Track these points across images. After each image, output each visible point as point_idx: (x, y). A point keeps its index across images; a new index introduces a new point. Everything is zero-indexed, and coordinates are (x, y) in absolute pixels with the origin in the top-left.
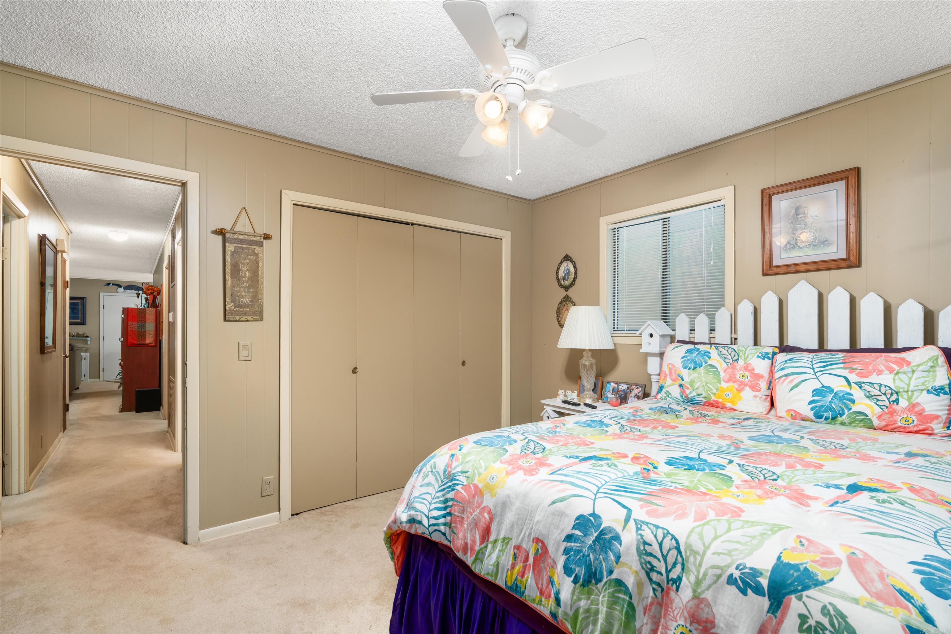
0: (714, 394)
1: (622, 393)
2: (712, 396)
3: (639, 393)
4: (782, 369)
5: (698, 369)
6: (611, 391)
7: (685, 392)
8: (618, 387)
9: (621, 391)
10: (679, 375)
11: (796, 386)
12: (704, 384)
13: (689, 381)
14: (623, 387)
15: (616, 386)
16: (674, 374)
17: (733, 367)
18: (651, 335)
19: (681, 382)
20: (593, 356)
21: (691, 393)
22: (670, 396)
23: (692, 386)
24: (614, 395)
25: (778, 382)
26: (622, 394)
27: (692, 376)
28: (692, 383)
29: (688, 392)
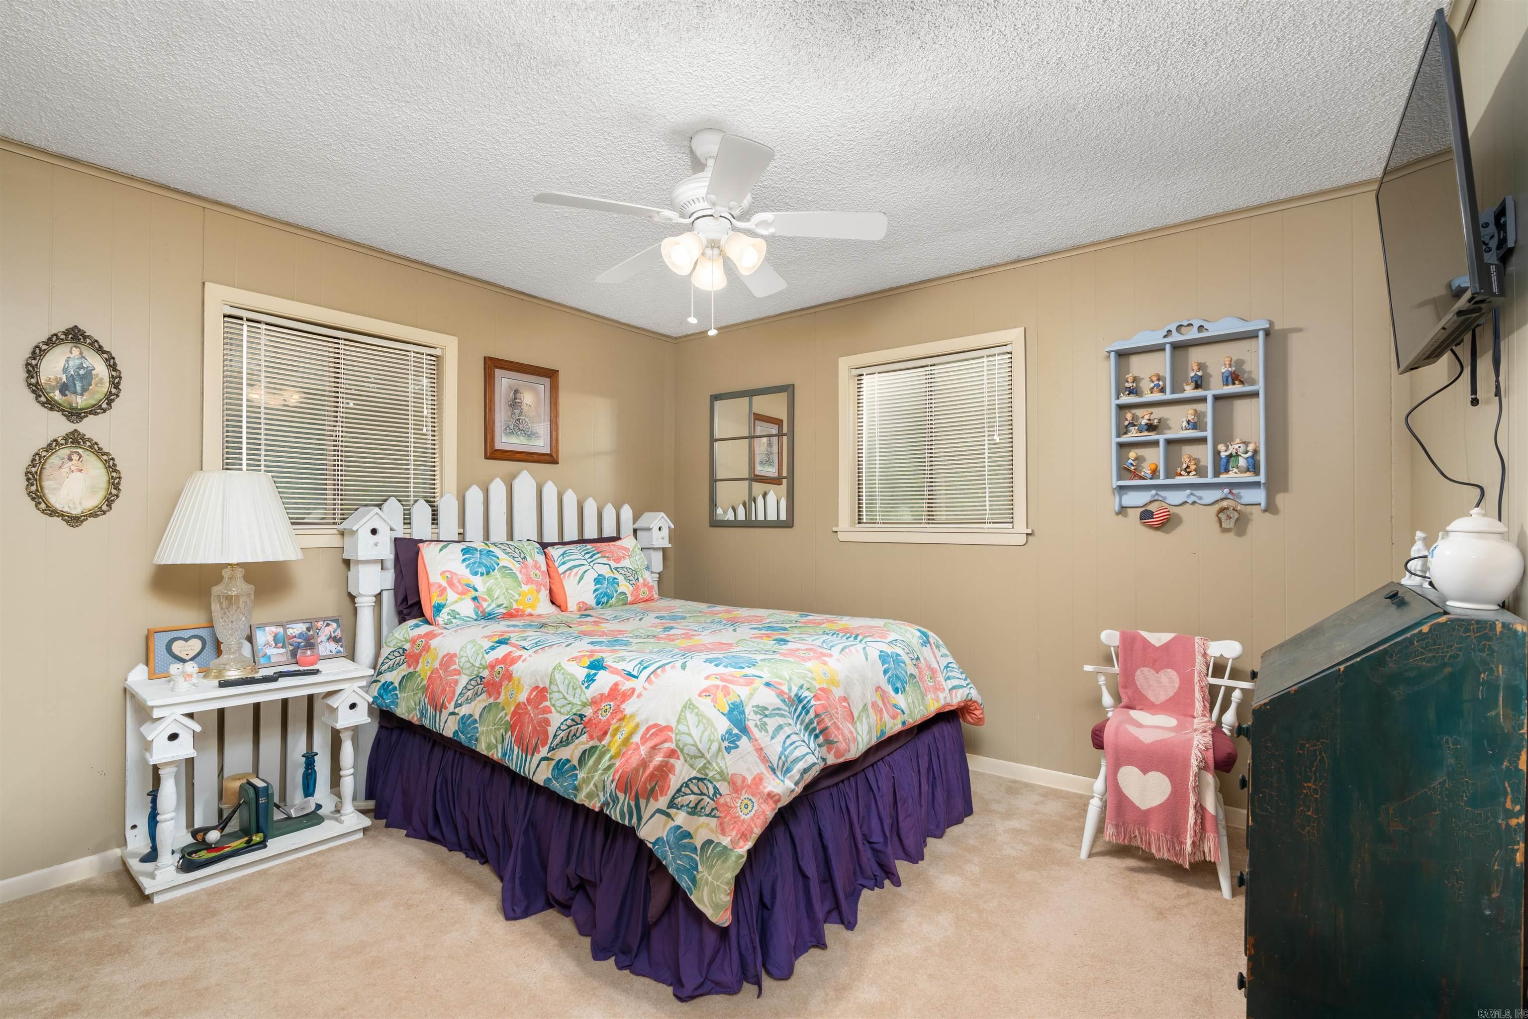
0: (516, 601)
1: (300, 640)
2: (514, 603)
3: (334, 632)
4: (564, 563)
5: (492, 573)
6: (273, 643)
7: (482, 606)
8: (285, 632)
9: (295, 637)
10: (468, 585)
11: (581, 578)
12: (504, 590)
13: (485, 590)
14: (298, 629)
15: (280, 630)
16: (458, 585)
17: (526, 567)
18: (374, 532)
19: (474, 594)
20: (247, 579)
21: (489, 605)
22: (457, 616)
23: (490, 595)
24: (282, 647)
25: (564, 577)
26: (299, 643)
27: (487, 585)
28: (490, 591)
29: (485, 604)
